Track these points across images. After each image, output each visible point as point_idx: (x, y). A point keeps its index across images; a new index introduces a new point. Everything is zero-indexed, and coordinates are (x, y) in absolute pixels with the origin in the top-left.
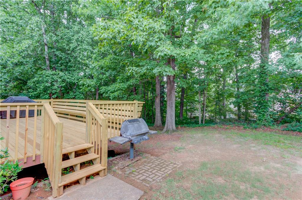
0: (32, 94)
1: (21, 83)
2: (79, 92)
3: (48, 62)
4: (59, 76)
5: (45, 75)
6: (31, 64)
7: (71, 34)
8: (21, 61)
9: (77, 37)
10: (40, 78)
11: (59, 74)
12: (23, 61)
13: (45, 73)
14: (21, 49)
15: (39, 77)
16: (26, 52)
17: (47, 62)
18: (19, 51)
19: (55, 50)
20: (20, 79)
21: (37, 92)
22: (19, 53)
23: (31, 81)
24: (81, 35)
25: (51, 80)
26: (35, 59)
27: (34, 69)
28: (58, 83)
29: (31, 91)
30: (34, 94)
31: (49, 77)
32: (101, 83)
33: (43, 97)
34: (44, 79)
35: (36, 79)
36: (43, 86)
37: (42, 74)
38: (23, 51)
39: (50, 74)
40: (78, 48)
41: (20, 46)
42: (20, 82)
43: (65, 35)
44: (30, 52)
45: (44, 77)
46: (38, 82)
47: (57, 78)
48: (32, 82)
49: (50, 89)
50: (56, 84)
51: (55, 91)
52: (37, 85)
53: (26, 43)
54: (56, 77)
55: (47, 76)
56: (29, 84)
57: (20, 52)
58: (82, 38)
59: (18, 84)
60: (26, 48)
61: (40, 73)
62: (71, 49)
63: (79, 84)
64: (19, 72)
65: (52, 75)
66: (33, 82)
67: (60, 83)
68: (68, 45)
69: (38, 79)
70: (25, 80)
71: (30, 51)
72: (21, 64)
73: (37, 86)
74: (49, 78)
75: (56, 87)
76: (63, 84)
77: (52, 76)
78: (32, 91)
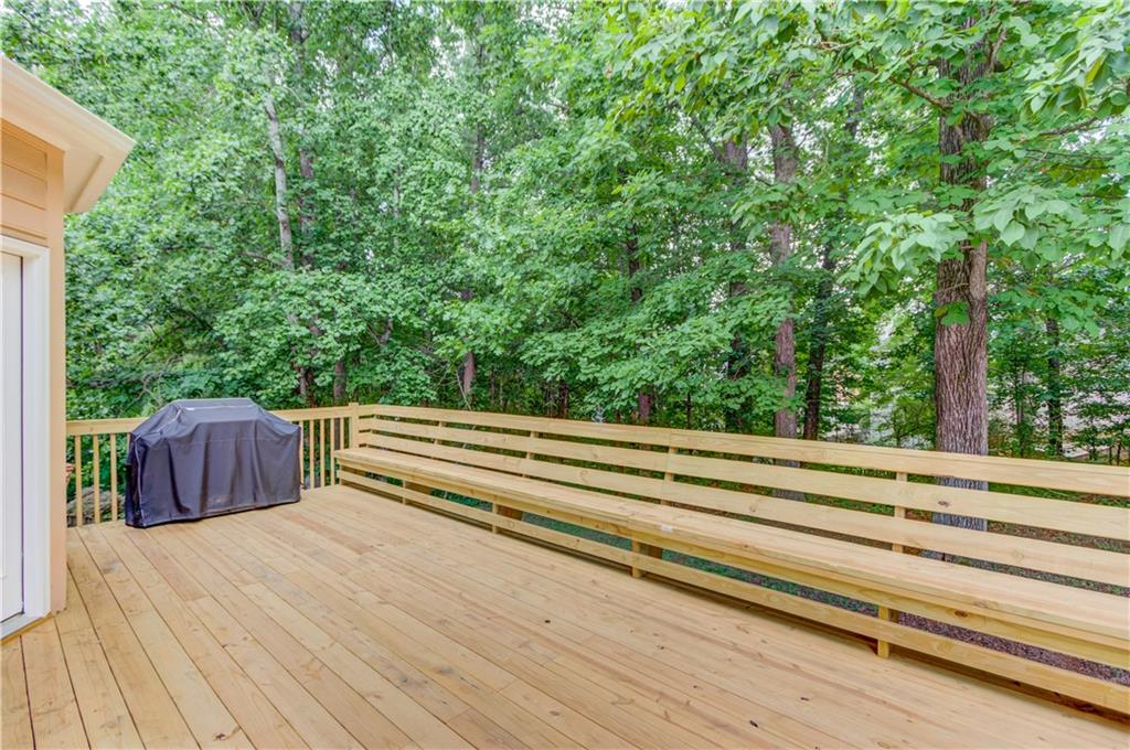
0: (235, 371)
1: (182, 327)
2: (408, 358)
3: (285, 237)
4: (339, 291)
5: (286, 289)
6: (226, 243)
7: (377, 112)
8: (188, 230)
9: (404, 125)
10: (265, 302)
11: (338, 283)
12: (196, 232)
13: (284, 281)
14: (195, 170)
15: (262, 300)
16: (218, 184)
17: (282, 235)
18: (190, 179)
19: (316, 184)
20: (180, 311)
21: (254, 364)
22: (190, 189)
23: (231, 316)
24: (419, 114)
25: (310, 308)
26: (239, 224)
27: (238, 265)
28: (338, 321)
29: (232, 359)
30: (241, 372)
31: (302, 296)
32: (532, 317)
33: (278, 384)
34: (283, 306)
35: (248, 306)
36: (279, 339)
37: (273, 284)
38: (205, 178)
39: (306, 285)
40: (409, 172)
41: (193, 156)
42: (177, 322)
43: (354, 122)
44: (233, 183)
45: (282, 297)
46: (258, 320)
47: (332, 302)
48: (235, 319)
49: (304, 350)
50: (328, 327)
51: (323, 357)
52: (253, 333)
53: (215, 146)
54: (330, 297)
55: (293, 293)
56: (224, 331)
57: (192, 183)
58: (425, 127)
59: (174, 329)
60: (215, 164)
61: (263, 282)
62: (380, 175)
63: (412, 324)
64: (183, 278)
65: (313, 287)
66: (240, 321)
67: (347, 321)
68: (364, 162)
69: (257, 309)
70: (197, 313)
71: (234, 179)
72: (191, 243)
73: (252, 338)
74: (301, 301)
75: (329, 341)
76: (356, 324)
77: (313, 292)
78: (235, 361)
